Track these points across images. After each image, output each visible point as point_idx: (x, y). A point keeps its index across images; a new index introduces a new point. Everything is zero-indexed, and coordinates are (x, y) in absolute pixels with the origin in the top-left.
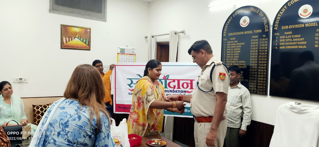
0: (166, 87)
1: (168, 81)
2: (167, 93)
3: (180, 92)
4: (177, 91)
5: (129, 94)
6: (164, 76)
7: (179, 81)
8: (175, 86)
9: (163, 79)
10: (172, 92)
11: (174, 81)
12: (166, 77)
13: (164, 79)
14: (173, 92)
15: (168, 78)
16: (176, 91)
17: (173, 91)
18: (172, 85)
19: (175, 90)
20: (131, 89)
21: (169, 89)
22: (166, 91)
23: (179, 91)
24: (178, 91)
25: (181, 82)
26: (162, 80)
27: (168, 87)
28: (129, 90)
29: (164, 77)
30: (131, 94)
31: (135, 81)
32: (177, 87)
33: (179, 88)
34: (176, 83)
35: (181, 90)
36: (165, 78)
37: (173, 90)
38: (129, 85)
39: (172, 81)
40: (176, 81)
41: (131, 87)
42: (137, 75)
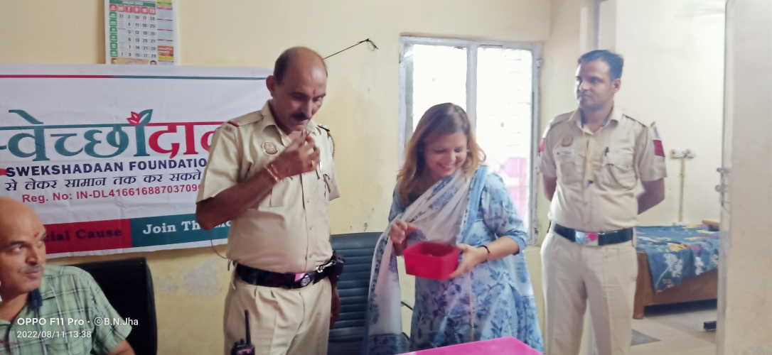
0: (141, 152)
1: (149, 131)
2: (148, 172)
3: (195, 166)
4: (187, 163)
6: (133, 113)
7: (190, 127)
8: (176, 147)
9: (128, 122)
10: (165, 167)
11: (172, 128)
12: (140, 116)
13: (132, 124)
14: (171, 167)
15: (149, 118)
16: (182, 161)
17: (173, 165)
18: (165, 142)
19: (177, 158)
21: (154, 157)
22: (142, 166)
23: (192, 163)
24: (189, 161)
25: (199, 132)
26: (123, 129)
27: (149, 149)
29: (133, 118)
32: (183, 148)
33: (191, 150)
34: (180, 136)
35: (198, 157)
36: (138, 120)
37: (170, 162)
39: (166, 128)
40: (181, 130)
42: (10, 111)
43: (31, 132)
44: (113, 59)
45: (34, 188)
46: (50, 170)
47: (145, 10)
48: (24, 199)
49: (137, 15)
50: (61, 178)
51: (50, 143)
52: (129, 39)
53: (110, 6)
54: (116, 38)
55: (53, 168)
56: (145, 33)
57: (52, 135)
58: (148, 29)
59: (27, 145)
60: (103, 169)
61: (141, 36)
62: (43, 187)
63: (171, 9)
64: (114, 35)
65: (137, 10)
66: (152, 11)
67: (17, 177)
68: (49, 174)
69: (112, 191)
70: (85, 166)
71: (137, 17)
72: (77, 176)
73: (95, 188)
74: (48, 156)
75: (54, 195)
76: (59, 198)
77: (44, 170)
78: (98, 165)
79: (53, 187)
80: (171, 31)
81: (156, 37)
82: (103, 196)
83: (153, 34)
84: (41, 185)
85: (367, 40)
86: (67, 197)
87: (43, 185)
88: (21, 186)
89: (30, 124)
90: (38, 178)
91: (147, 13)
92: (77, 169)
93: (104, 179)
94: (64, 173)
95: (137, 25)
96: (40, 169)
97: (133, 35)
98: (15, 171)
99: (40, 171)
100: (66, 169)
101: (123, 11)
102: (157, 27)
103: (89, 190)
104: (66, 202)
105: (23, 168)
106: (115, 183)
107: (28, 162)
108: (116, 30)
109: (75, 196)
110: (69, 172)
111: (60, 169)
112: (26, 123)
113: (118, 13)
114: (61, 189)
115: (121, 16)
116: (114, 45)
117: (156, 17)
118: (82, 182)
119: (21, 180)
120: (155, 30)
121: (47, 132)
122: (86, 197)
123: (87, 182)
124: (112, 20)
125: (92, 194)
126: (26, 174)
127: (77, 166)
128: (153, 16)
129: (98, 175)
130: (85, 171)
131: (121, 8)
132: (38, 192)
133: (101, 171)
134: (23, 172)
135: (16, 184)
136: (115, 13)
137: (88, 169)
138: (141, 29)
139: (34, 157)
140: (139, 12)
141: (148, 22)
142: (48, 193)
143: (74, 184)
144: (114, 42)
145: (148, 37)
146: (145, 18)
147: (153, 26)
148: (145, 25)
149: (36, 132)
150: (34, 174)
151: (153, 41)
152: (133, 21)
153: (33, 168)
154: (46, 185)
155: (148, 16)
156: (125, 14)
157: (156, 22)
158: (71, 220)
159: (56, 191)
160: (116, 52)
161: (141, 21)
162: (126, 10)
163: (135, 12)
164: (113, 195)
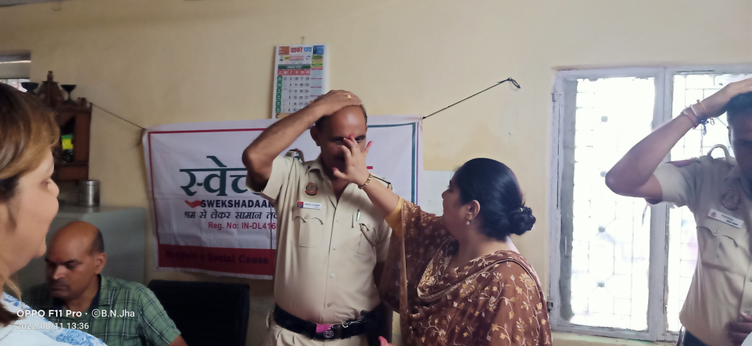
5: (187, 214)
20: (192, 199)
28: (187, 202)
30: (191, 214)
31: (201, 177)
38: (186, 189)
41: (191, 194)
42: (208, 157)
43: (218, 173)
44: (278, 114)
45: (216, 218)
46: (227, 203)
47: (302, 72)
48: (209, 225)
49: (296, 76)
50: (233, 210)
51: (229, 181)
52: (290, 98)
53: (278, 72)
54: (280, 97)
55: (229, 202)
56: (301, 91)
57: (231, 176)
58: (304, 88)
59: (215, 184)
60: (261, 204)
61: (299, 94)
62: (221, 217)
63: (322, 69)
64: (279, 95)
65: (297, 72)
66: (308, 72)
67: (207, 208)
68: (226, 206)
69: (265, 224)
70: (249, 201)
71: (297, 79)
72: (244, 210)
73: (254, 220)
74: (226, 192)
75: (228, 224)
76: (230, 227)
77: (224, 204)
78: (258, 201)
79: (228, 217)
80: (321, 87)
81: (309, 94)
82: (259, 228)
83: (307, 91)
84: (220, 215)
85: (509, 80)
86: (236, 226)
87: (222, 215)
88: (209, 215)
89: (218, 167)
90: (220, 210)
91: (304, 74)
92: (244, 204)
93: (261, 213)
94: (235, 206)
95: (296, 84)
96: (221, 202)
97: (293, 94)
98: (206, 203)
99: (221, 205)
100: (237, 204)
101: (287, 74)
102: (310, 86)
103: (250, 221)
104: (235, 231)
105: (211, 201)
106: (267, 217)
107: (213, 196)
108: (281, 91)
109: (240, 226)
110: (239, 206)
111: (233, 203)
112: (215, 166)
113: (283, 76)
114: (232, 220)
115: (285, 79)
116: (278, 103)
117: (310, 76)
118: (246, 214)
119: (210, 210)
120: (308, 88)
121: (229, 173)
122: (248, 227)
123: (249, 215)
124: (279, 82)
125: (251, 225)
126: (212, 206)
127: (244, 201)
128: (308, 76)
129: (257, 210)
130: (249, 206)
131: (286, 72)
132: (217, 221)
133: (259, 207)
134: (211, 204)
135: (206, 212)
136: (282, 77)
137: (251, 204)
138: (299, 88)
139: (218, 193)
140: (298, 74)
141: (304, 82)
142: (225, 221)
143: (241, 216)
144: (279, 101)
145: (303, 95)
146: (302, 78)
147: (308, 85)
148: (302, 85)
149: (221, 174)
150: (217, 206)
151: (307, 97)
152: (294, 82)
153: (217, 201)
154: (223, 215)
155: (305, 76)
156: (288, 77)
157: (310, 82)
158: (237, 246)
159: (230, 221)
160: (280, 108)
161: (299, 82)
162: (289, 74)
163: (295, 75)
164: (265, 227)
